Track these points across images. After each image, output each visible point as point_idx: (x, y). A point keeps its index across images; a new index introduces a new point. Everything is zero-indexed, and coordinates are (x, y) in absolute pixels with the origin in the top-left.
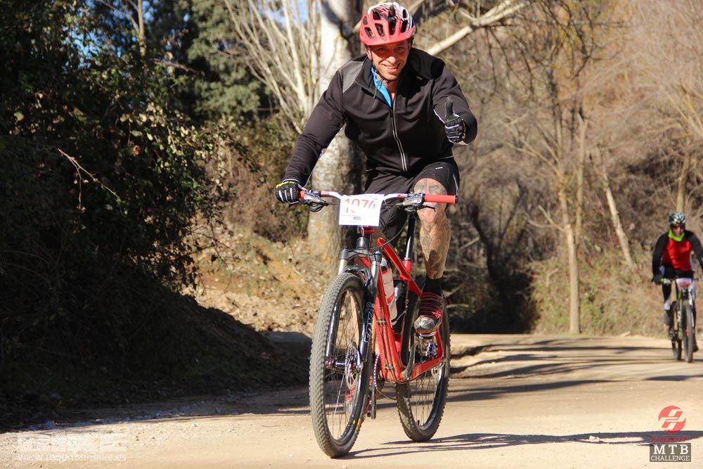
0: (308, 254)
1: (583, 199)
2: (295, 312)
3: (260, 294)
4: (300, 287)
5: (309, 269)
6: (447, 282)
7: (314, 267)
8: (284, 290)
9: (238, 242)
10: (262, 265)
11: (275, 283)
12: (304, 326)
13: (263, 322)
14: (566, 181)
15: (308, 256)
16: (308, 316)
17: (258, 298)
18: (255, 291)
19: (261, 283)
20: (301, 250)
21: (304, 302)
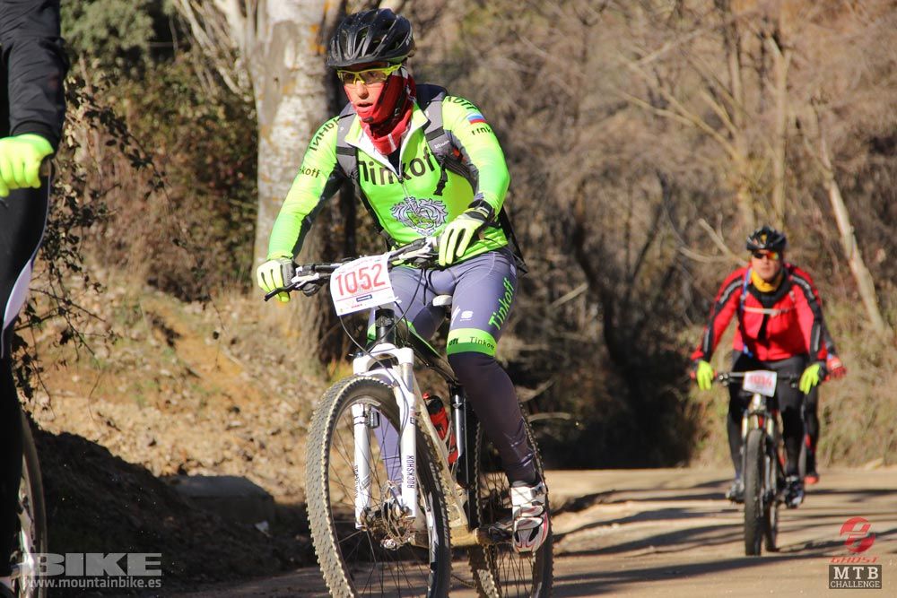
0: (255, 323)
1: (785, 204)
2: (230, 436)
3: (162, 403)
4: (240, 388)
5: (256, 352)
6: (529, 371)
7: (266, 350)
8: (208, 395)
9: (115, 304)
10: (165, 346)
11: (190, 382)
12: (249, 464)
13: (168, 458)
14: (751, 171)
15: (254, 326)
16: (256, 444)
17: (158, 412)
18: (151, 397)
19: (164, 382)
20: (241, 316)
21: (248, 416)
